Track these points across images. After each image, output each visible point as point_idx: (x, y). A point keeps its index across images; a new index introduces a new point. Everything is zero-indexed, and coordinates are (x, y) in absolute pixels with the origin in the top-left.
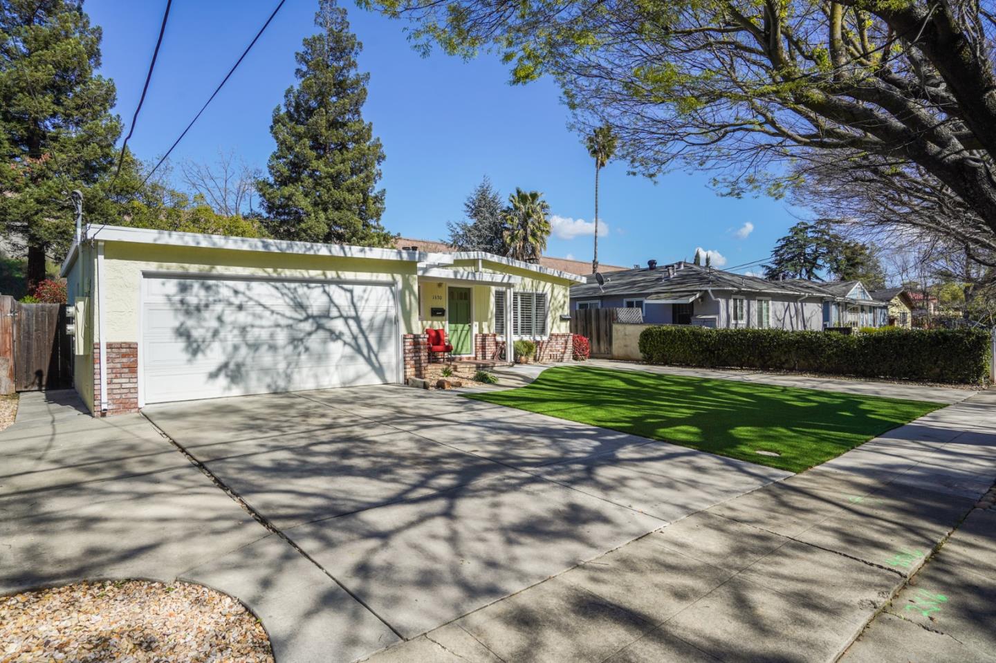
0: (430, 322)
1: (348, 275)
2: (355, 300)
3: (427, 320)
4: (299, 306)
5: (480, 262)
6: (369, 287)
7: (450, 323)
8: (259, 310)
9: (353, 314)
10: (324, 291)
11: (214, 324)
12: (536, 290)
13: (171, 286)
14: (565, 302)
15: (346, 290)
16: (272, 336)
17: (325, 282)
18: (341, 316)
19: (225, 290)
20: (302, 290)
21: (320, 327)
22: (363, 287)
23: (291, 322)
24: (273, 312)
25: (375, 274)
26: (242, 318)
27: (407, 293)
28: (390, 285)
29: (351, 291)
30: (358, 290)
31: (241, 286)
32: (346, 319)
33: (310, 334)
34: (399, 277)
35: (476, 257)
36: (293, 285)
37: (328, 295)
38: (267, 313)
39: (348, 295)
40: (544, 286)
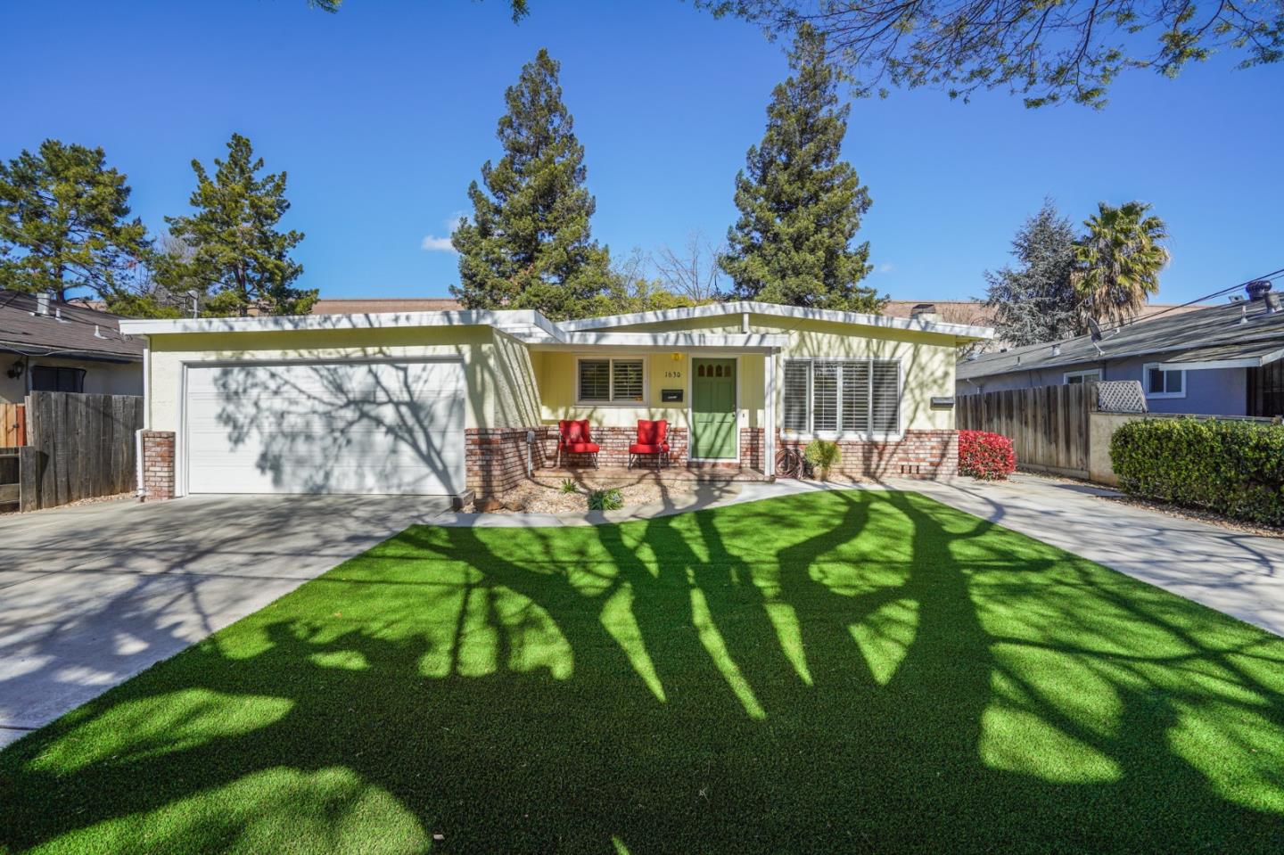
0: (661, 410)
1: (396, 351)
2: (410, 380)
3: (658, 407)
4: (339, 389)
5: (746, 318)
6: (430, 365)
7: (693, 411)
8: (294, 394)
9: (406, 397)
10: (370, 371)
11: (252, 411)
12: (876, 355)
13: (216, 371)
14: (946, 374)
15: (397, 368)
16: (308, 424)
17: (366, 361)
18: (390, 401)
19: (262, 374)
20: (342, 370)
21: (363, 415)
22: (422, 365)
23: (329, 408)
24: (309, 397)
25: (431, 347)
26: (278, 404)
27: (478, 369)
28: (458, 359)
29: (405, 370)
30: (414, 369)
31: (280, 370)
32: (397, 405)
33: (351, 424)
34: (466, 349)
35: (739, 311)
36: (332, 366)
37: (376, 376)
38: (303, 398)
39: (401, 374)
40: (895, 349)
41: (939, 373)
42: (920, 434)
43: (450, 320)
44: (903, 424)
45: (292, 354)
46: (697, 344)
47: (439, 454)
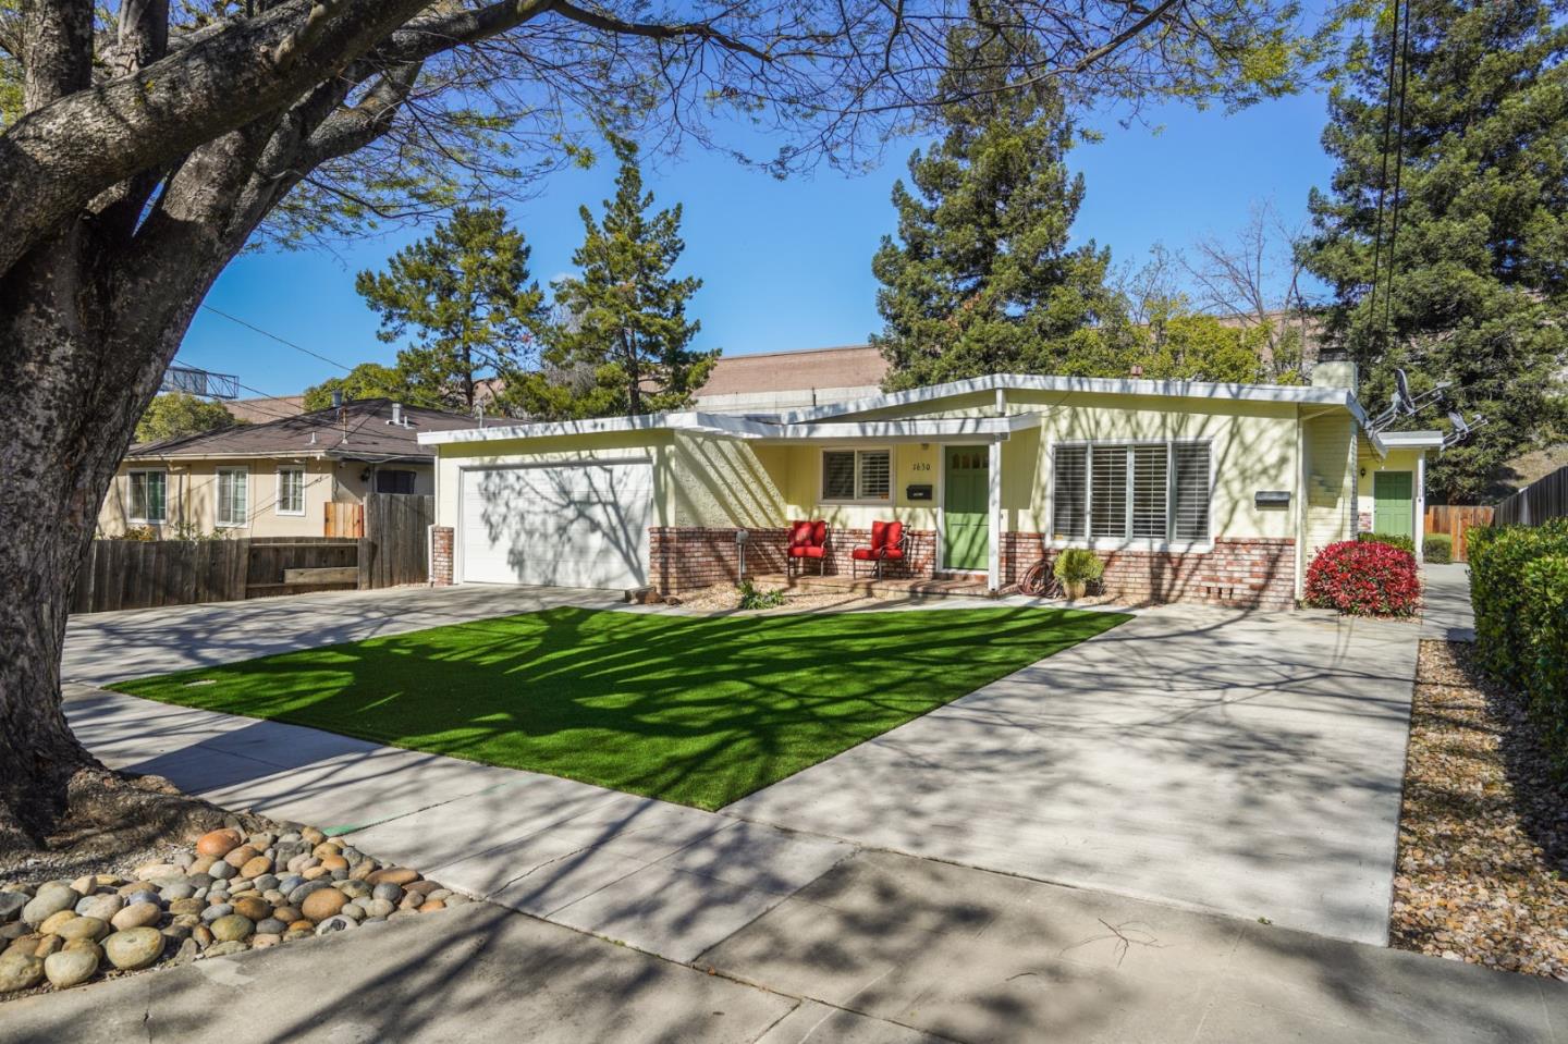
0: (908, 510)
1: (602, 454)
2: (615, 481)
3: (904, 506)
4: (564, 491)
5: (999, 395)
6: (630, 466)
7: (946, 510)
8: (532, 495)
9: (611, 498)
10: (586, 473)
11: (503, 509)
13: (481, 475)
15: (605, 470)
16: (544, 523)
17: (582, 464)
18: (600, 501)
19: (511, 476)
20: (567, 473)
21: (581, 514)
22: (623, 466)
23: (556, 508)
24: (543, 498)
25: (627, 450)
26: (521, 504)
27: (662, 470)
28: (648, 460)
29: (611, 471)
30: (618, 470)
31: (522, 472)
32: (605, 505)
33: (572, 522)
34: (653, 450)
35: (989, 386)
36: (559, 469)
37: (589, 477)
38: (538, 499)
39: (608, 475)
40: (1204, 426)
41: (1272, 458)
42: (1233, 544)
43: (633, 425)
44: (1214, 529)
45: (528, 459)
46: (907, 433)
47: (635, 551)
